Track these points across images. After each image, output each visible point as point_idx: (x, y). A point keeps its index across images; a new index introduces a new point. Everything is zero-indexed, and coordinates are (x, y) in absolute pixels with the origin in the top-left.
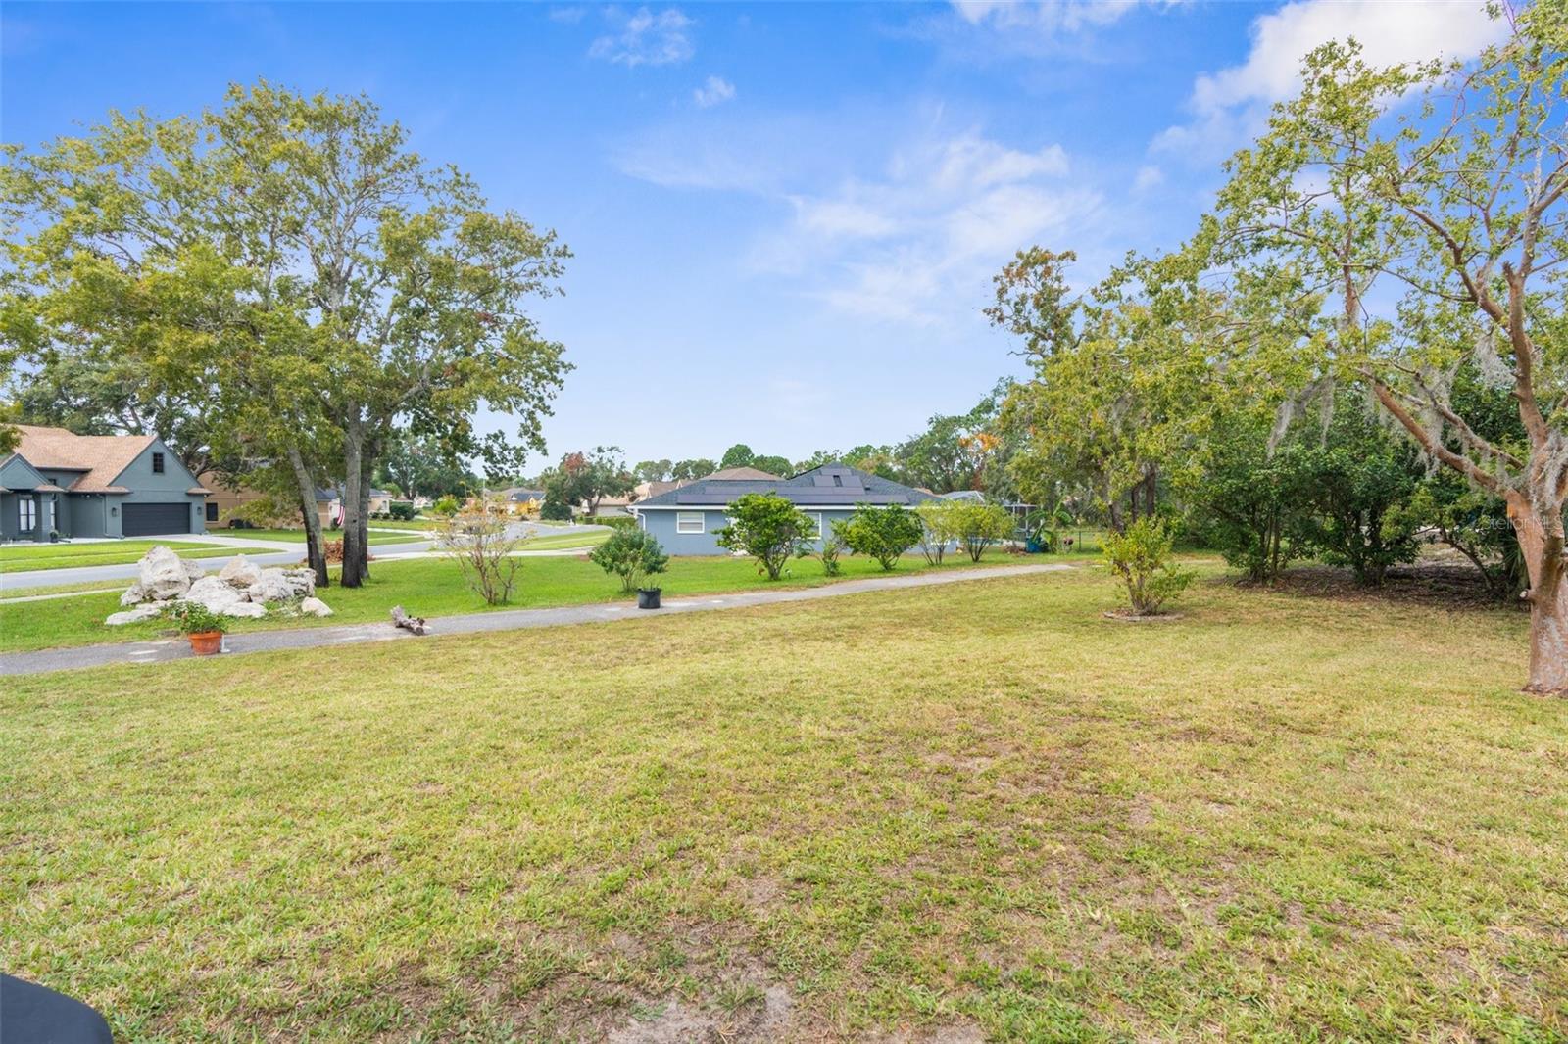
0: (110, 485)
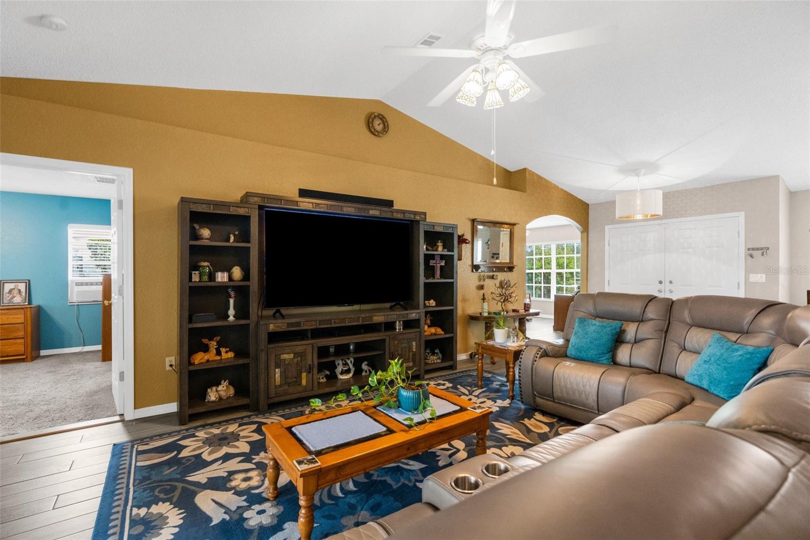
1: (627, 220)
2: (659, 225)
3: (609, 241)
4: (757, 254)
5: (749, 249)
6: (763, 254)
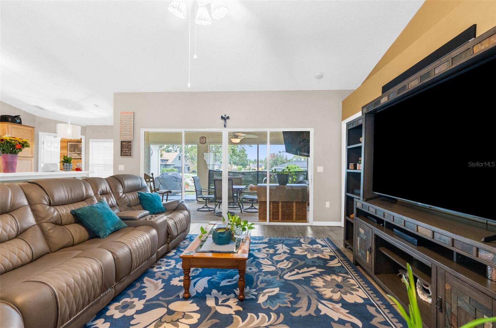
0: (172, 163)
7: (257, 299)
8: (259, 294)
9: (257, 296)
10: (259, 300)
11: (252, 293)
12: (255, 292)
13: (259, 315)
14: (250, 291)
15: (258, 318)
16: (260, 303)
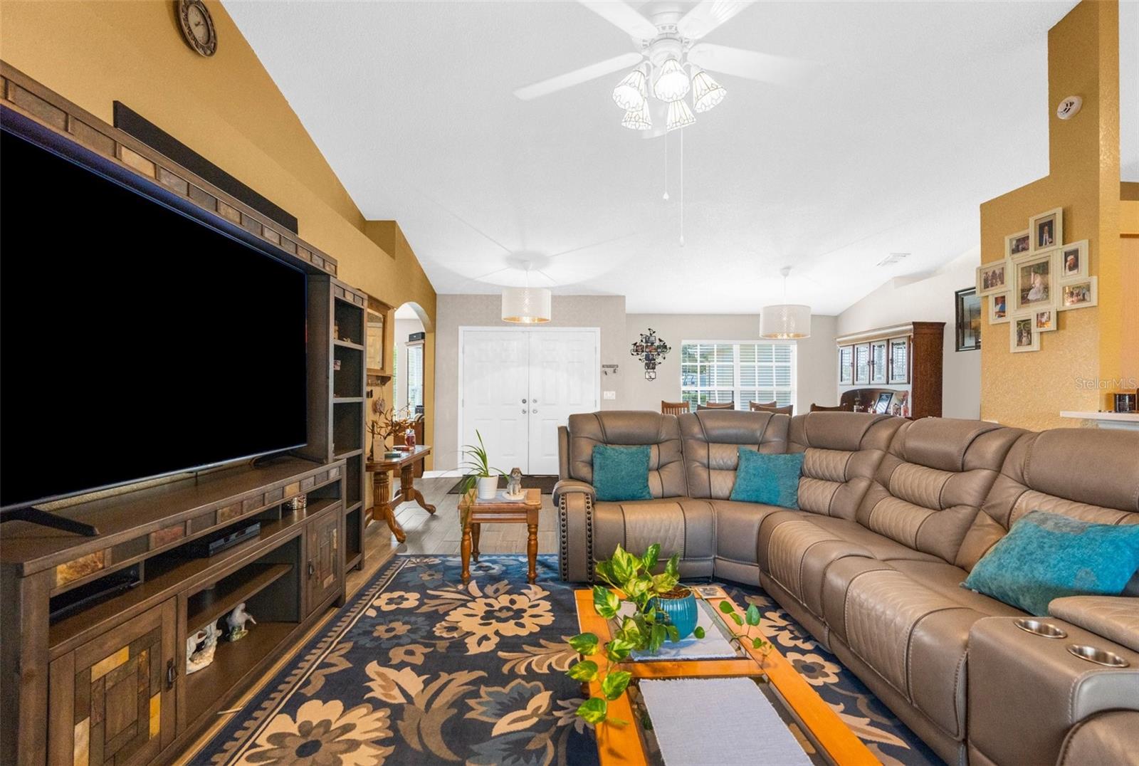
1: (513, 322)
2: (523, 332)
3: (463, 348)
4: (610, 370)
5: (603, 366)
6: (615, 372)
7: (553, 699)
8: (549, 713)
9: (554, 706)
10: (548, 697)
11: (566, 714)
12: (560, 718)
13: (548, 669)
14: (572, 720)
15: (550, 666)
16: (546, 689)
